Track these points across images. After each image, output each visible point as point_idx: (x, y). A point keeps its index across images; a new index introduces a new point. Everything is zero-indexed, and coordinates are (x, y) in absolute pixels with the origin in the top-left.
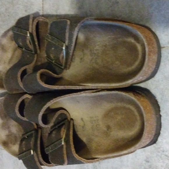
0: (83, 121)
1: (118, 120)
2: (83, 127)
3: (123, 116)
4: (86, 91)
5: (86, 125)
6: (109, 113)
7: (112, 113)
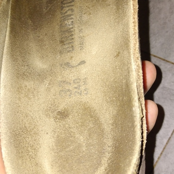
0: (79, 64)
1: (77, 136)
2: (68, 64)
3: (84, 149)
4: (141, 71)
5: (71, 70)
6: (91, 117)
7: (91, 125)
